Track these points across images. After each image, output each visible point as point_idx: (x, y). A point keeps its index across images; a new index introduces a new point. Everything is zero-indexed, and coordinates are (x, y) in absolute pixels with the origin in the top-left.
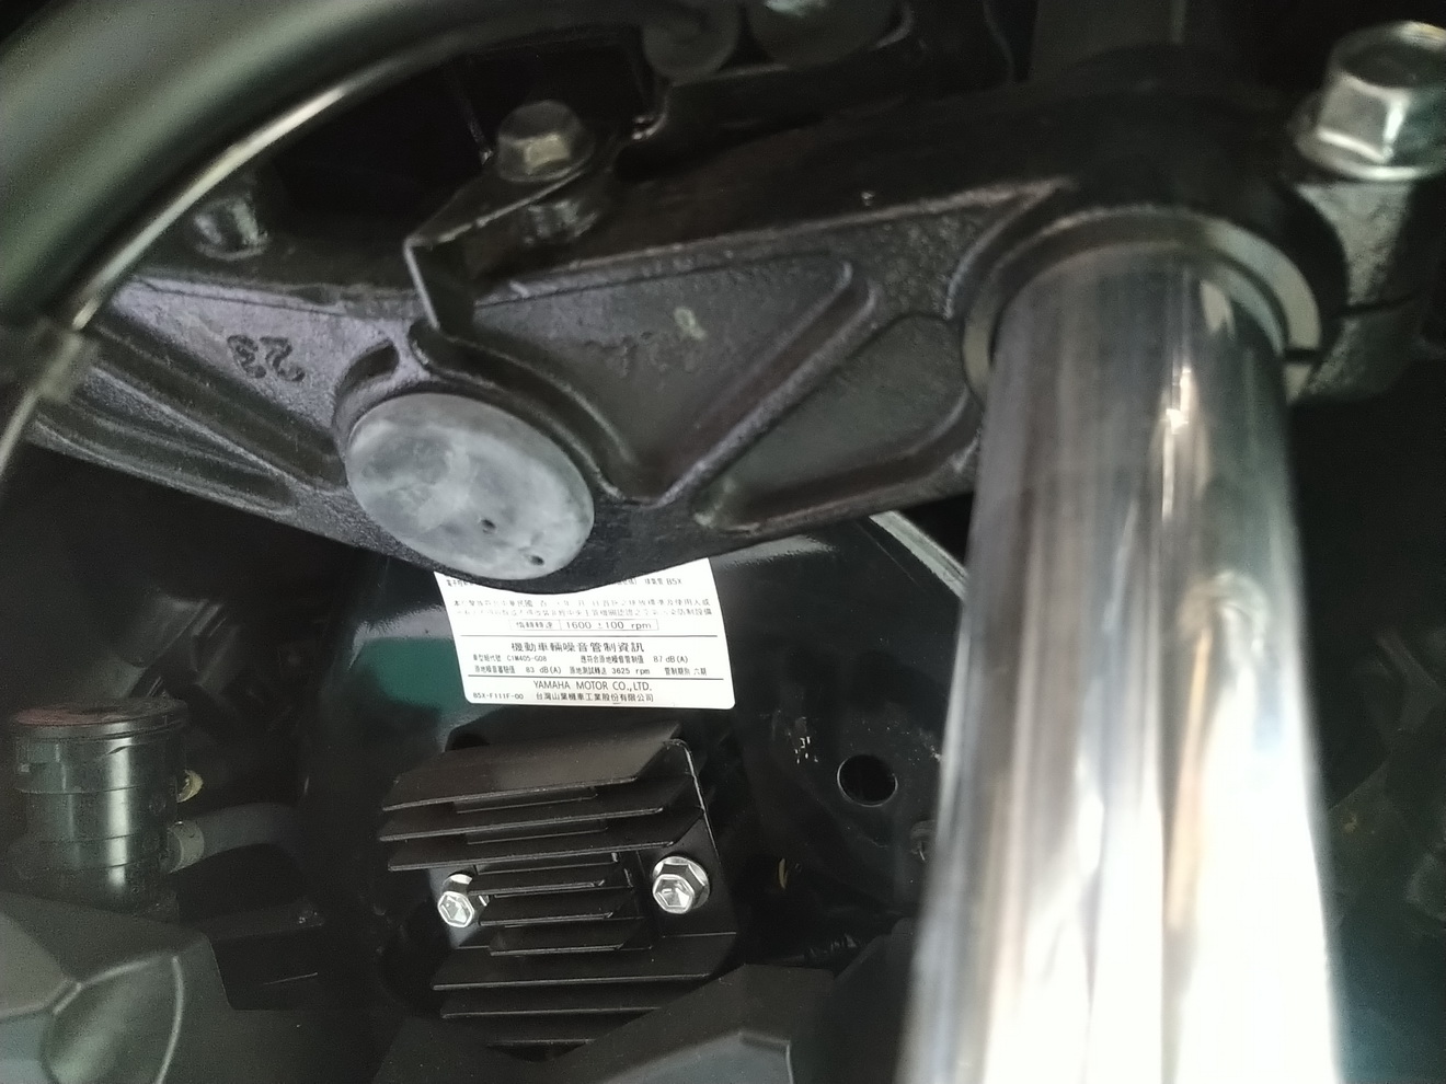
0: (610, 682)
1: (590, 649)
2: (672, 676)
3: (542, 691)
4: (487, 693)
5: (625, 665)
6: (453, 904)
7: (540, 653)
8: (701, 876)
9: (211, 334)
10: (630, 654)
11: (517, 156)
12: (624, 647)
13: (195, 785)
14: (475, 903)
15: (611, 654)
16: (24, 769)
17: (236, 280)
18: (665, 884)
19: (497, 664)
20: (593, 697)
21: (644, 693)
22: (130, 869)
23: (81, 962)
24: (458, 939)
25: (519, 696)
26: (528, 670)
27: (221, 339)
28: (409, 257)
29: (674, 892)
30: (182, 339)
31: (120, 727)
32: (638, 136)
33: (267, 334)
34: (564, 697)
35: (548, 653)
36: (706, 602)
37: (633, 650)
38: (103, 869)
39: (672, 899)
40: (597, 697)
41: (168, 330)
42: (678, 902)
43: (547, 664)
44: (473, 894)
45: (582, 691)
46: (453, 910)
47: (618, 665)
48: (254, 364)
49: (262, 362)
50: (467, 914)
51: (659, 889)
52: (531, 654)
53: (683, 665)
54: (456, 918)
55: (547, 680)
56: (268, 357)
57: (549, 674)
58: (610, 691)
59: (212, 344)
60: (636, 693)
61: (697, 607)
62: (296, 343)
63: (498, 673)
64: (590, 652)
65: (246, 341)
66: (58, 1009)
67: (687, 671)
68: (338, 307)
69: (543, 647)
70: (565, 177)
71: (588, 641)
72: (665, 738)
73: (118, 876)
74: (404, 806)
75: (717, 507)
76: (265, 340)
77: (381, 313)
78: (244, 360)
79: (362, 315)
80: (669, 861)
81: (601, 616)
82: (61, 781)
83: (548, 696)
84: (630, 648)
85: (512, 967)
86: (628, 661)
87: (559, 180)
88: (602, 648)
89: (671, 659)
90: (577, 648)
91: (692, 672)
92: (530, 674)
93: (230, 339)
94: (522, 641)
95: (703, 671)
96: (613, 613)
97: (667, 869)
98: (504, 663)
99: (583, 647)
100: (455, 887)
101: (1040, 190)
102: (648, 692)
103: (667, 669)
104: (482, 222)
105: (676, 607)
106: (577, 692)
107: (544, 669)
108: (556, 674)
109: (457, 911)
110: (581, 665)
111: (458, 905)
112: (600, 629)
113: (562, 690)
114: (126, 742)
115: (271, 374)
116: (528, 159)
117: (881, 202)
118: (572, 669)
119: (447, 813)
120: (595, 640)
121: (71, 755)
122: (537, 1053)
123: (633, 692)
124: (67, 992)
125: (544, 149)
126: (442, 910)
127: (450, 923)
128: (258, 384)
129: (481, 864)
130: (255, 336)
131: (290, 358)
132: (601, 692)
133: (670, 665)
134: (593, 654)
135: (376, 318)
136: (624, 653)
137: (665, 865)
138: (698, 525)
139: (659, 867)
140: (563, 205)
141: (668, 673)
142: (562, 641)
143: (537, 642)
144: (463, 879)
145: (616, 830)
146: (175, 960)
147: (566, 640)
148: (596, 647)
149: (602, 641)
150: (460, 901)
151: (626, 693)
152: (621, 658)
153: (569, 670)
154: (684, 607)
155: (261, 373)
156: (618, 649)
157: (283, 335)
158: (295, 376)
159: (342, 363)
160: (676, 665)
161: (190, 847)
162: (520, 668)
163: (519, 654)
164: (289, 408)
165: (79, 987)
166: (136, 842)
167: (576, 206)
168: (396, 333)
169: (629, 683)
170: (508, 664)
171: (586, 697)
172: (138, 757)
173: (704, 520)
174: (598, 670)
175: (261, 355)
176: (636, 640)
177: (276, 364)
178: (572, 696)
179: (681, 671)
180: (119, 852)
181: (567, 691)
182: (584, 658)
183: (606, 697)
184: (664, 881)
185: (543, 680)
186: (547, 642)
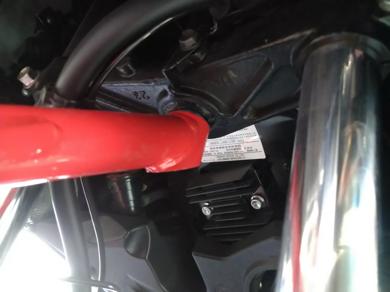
0: (234, 155)
1: (228, 147)
2: (249, 152)
3: (219, 158)
4: (206, 160)
5: (237, 150)
6: (205, 210)
7: (217, 149)
8: (263, 200)
9: (128, 92)
10: (238, 148)
11: (184, 45)
12: (236, 146)
13: (145, 187)
14: (210, 209)
15: (233, 148)
16: (110, 188)
17: (130, 82)
18: (254, 202)
19: (207, 153)
20: (231, 159)
21: (243, 157)
22: (135, 207)
23: (128, 228)
24: (209, 218)
25: (214, 160)
26: (214, 154)
27: (130, 93)
28: (164, 74)
29: (256, 203)
30: (123, 94)
31: (127, 177)
32: (211, 33)
33: (140, 90)
34: (224, 159)
35: (219, 149)
36: (254, 133)
37: (239, 147)
38: (130, 208)
39: (256, 205)
40: (232, 159)
41: (120, 92)
42: (257, 206)
43: (219, 152)
44: (210, 207)
45: (228, 158)
46: (205, 211)
47: (235, 151)
48: (138, 97)
49: (140, 97)
50: (209, 212)
51: (253, 204)
52: (215, 150)
53: (251, 149)
54: (207, 213)
55: (219, 156)
56: (141, 95)
57: (220, 154)
58: (235, 157)
59: (129, 94)
60: (241, 157)
61: (253, 135)
62: (146, 91)
63: (208, 155)
64: (228, 148)
65: (135, 92)
66: (126, 237)
67: (253, 150)
68: (153, 84)
69: (217, 148)
70: (196, 47)
71: (227, 146)
72: (249, 167)
73: (133, 209)
74: (190, 189)
75: (248, 114)
76: (140, 92)
77: (162, 84)
78: (136, 96)
79: (158, 85)
80: (254, 197)
81: (229, 140)
82: (117, 190)
83: (220, 159)
84: (238, 146)
85: (221, 223)
86: (238, 149)
87: (194, 49)
88: (231, 147)
89: (248, 148)
90: (225, 148)
91: (254, 150)
92: (215, 155)
93: (132, 92)
94: (212, 147)
95: (257, 150)
96: (232, 138)
97: (254, 199)
98: (209, 153)
99: (226, 147)
100: (206, 206)
101: (308, 33)
102: (244, 156)
103: (248, 150)
104: (178, 63)
105: (247, 135)
106: (227, 158)
107: (218, 153)
108: (221, 154)
109: (207, 212)
110: (227, 151)
111: (207, 210)
112: (230, 143)
113: (223, 158)
114: (129, 180)
115: (142, 98)
116: (186, 45)
117: (269, 42)
118: (225, 153)
119: (201, 190)
120: (229, 145)
121: (118, 184)
122: (230, 243)
123: (240, 157)
124: (127, 233)
125: (189, 42)
126: (203, 211)
127: (205, 214)
128: (140, 101)
129: (210, 201)
130: (137, 91)
131: (146, 94)
132: (232, 157)
133: (248, 149)
134: (229, 149)
135: (161, 85)
136: (236, 148)
137: (253, 198)
138: (244, 120)
139: (252, 198)
140: (196, 54)
141: (248, 151)
142: (221, 146)
143: (215, 147)
144: (207, 204)
145: (240, 191)
146: (147, 226)
147: (222, 146)
148: (229, 147)
149: (231, 145)
150: (207, 209)
151: (238, 157)
152: (236, 149)
153: (224, 153)
154: (249, 135)
155: (140, 99)
156: (235, 147)
157: (143, 90)
158: (147, 98)
159: (157, 94)
160: (250, 149)
161: (147, 201)
162: (213, 153)
163: (212, 150)
164: (148, 105)
165: (129, 233)
166: (135, 201)
167: (200, 53)
168: (166, 87)
169: (239, 155)
170: (210, 153)
171: (229, 159)
172: (132, 183)
173: (245, 118)
174: (231, 152)
175: (140, 95)
176: (239, 144)
177: (143, 96)
178: (226, 159)
179: (251, 150)
180: (132, 204)
181: (225, 158)
182: (227, 150)
183: (234, 158)
184: (253, 202)
185: (218, 156)
186: (218, 146)
